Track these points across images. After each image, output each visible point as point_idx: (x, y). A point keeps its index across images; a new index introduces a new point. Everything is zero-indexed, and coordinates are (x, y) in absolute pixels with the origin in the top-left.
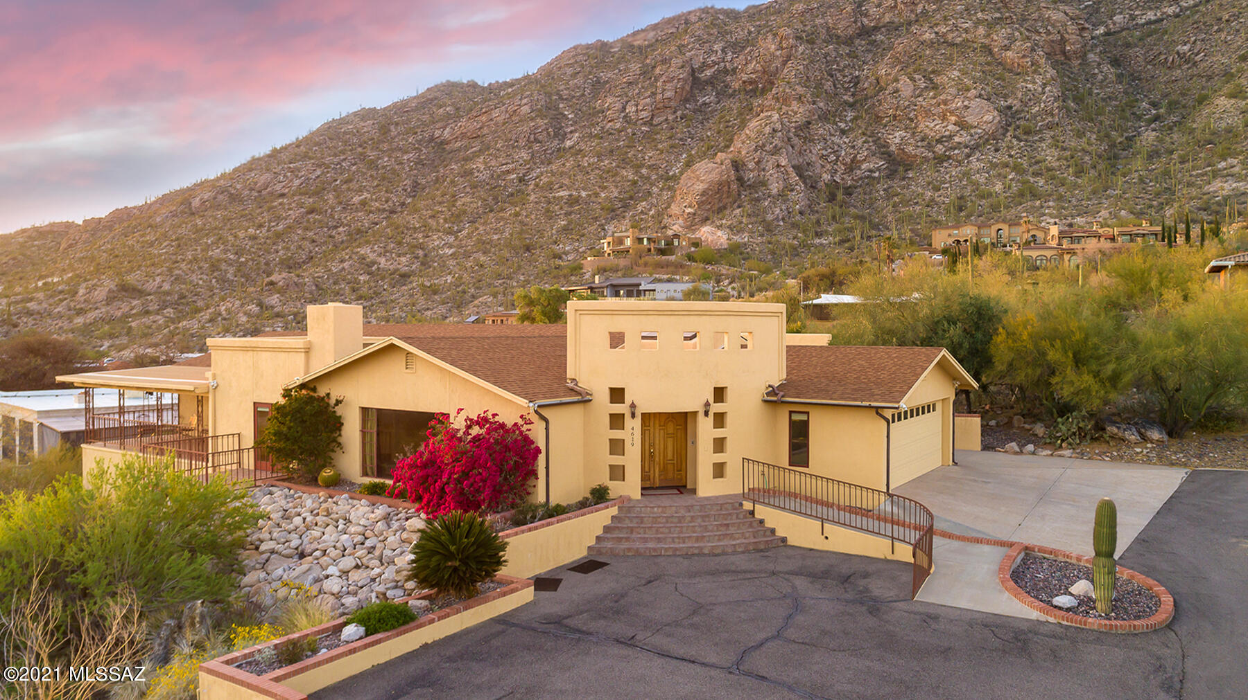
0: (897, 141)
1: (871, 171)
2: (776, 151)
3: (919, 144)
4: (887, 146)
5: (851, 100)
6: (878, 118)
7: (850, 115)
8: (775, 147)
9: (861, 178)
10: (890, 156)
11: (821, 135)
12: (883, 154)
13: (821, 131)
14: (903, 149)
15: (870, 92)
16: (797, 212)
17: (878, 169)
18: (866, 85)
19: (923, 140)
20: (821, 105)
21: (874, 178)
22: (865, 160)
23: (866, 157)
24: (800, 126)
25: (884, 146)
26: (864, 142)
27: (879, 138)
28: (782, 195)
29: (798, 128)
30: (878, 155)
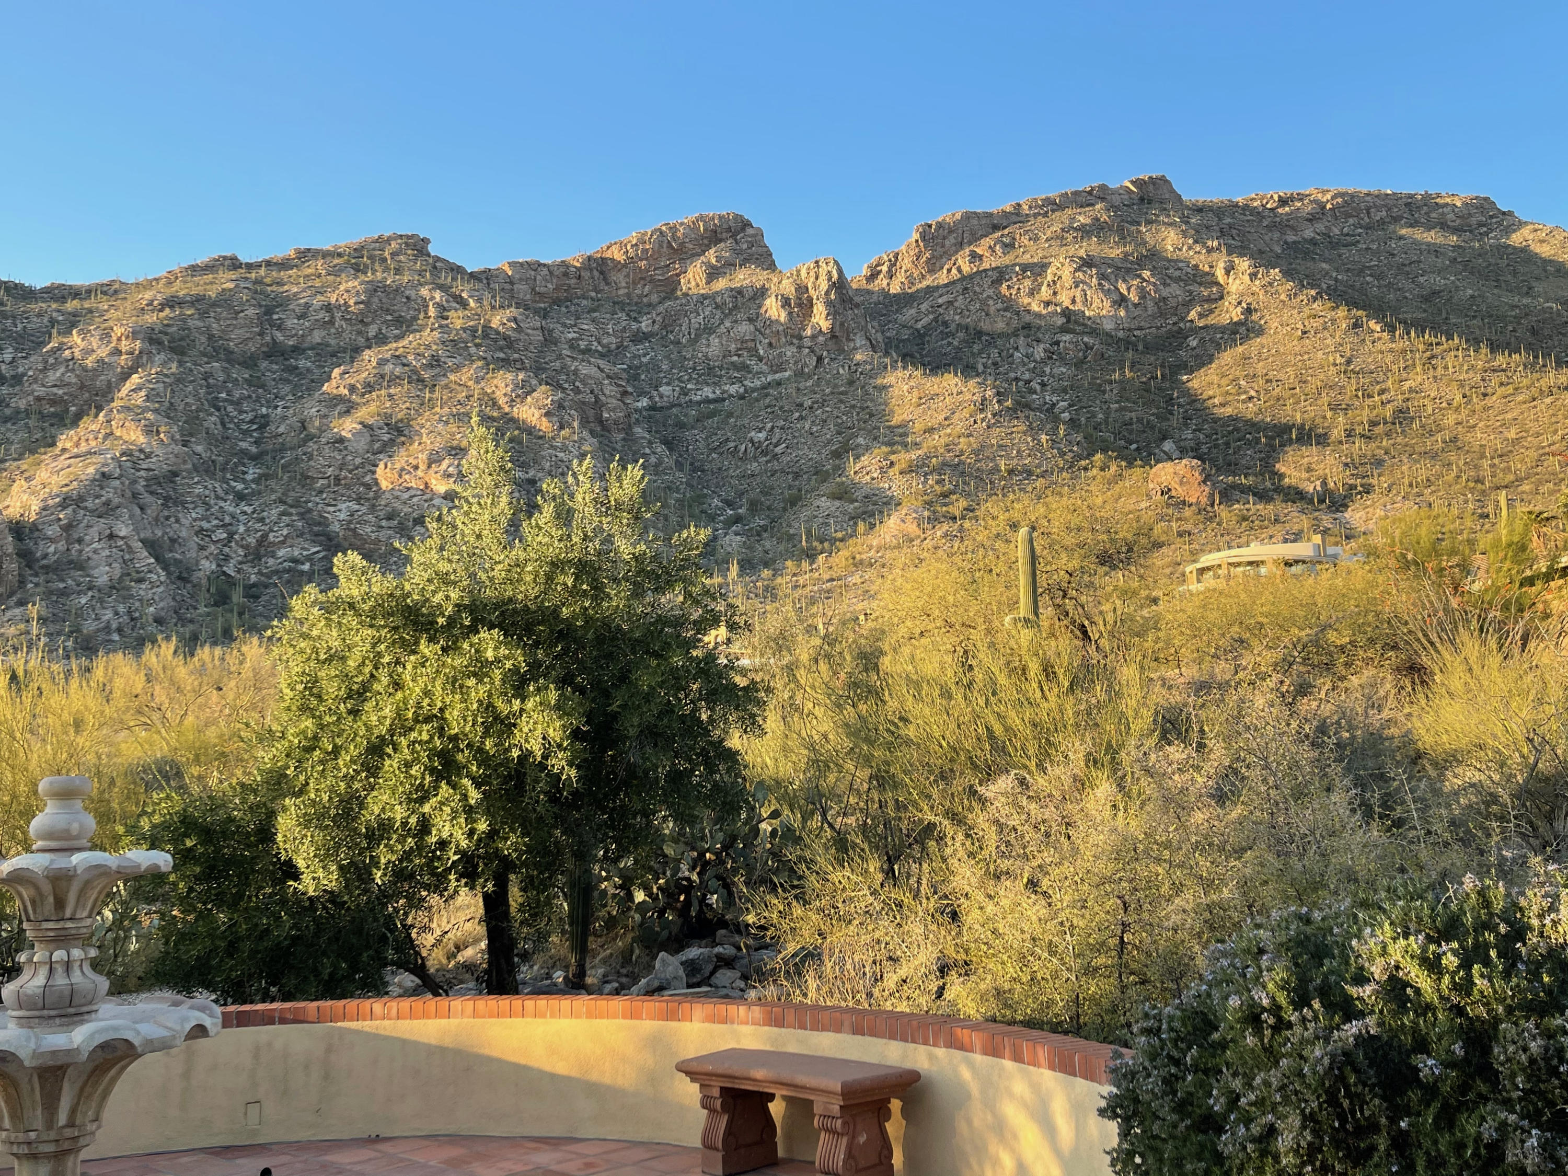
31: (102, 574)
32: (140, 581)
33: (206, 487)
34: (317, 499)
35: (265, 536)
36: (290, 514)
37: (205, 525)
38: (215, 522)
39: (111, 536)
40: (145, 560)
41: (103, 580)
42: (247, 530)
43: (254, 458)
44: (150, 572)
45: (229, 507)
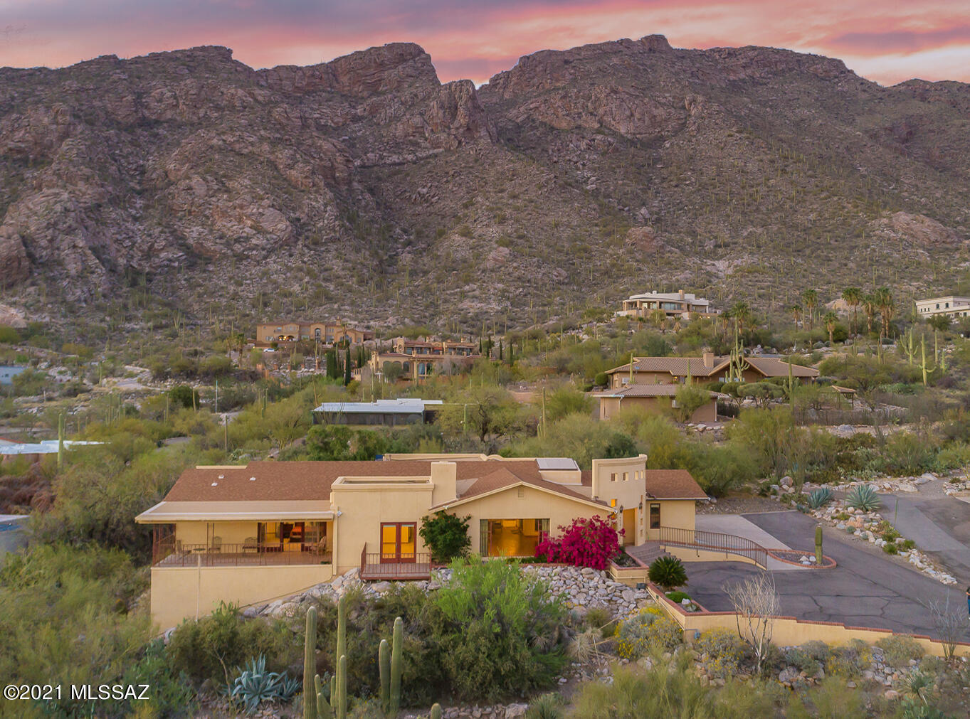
0: (195, 235)
1: (170, 260)
2: (70, 231)
3: (218, 241)
4: (184, 238)
5: (138, 187)
6: (171, 211)
7: (140, 203)
8: (70, 227)
9: (160, 266)
10: (188, 248)
11: (114, 219)
12: (181, 245)
13: (113, 215)
14: (202, 243)
15: (160, 184)
16: (100, 294)
17: (178, 259)
18: (154, 176)
19: (221, 238)
20: (110, 189)
21: (174, 268)
22: (162, 249)
23: (164, 246)
24: (89, 207)
25: (181, 239)
26: (161, 232)
27: (176, 230)
28: (82, 276)
29: (88, 209)
30: (175, 246)
31: (73, 268)
32: (93, 273)
33: (117, 214)
34: (179, 224)
35: (152, 245)
36: (165, 233)
37: (119, 237)
38: (124, 236)
39: (75, 247)
40: (93, 261)
41: (73, 272)
42: (143, 241)
43: (140, 193)
44: (97, 268)
45: (129, 225)
